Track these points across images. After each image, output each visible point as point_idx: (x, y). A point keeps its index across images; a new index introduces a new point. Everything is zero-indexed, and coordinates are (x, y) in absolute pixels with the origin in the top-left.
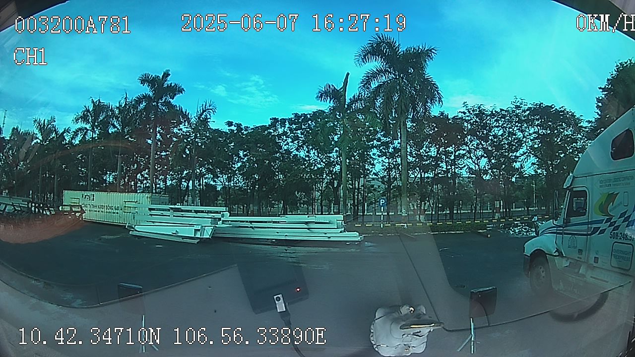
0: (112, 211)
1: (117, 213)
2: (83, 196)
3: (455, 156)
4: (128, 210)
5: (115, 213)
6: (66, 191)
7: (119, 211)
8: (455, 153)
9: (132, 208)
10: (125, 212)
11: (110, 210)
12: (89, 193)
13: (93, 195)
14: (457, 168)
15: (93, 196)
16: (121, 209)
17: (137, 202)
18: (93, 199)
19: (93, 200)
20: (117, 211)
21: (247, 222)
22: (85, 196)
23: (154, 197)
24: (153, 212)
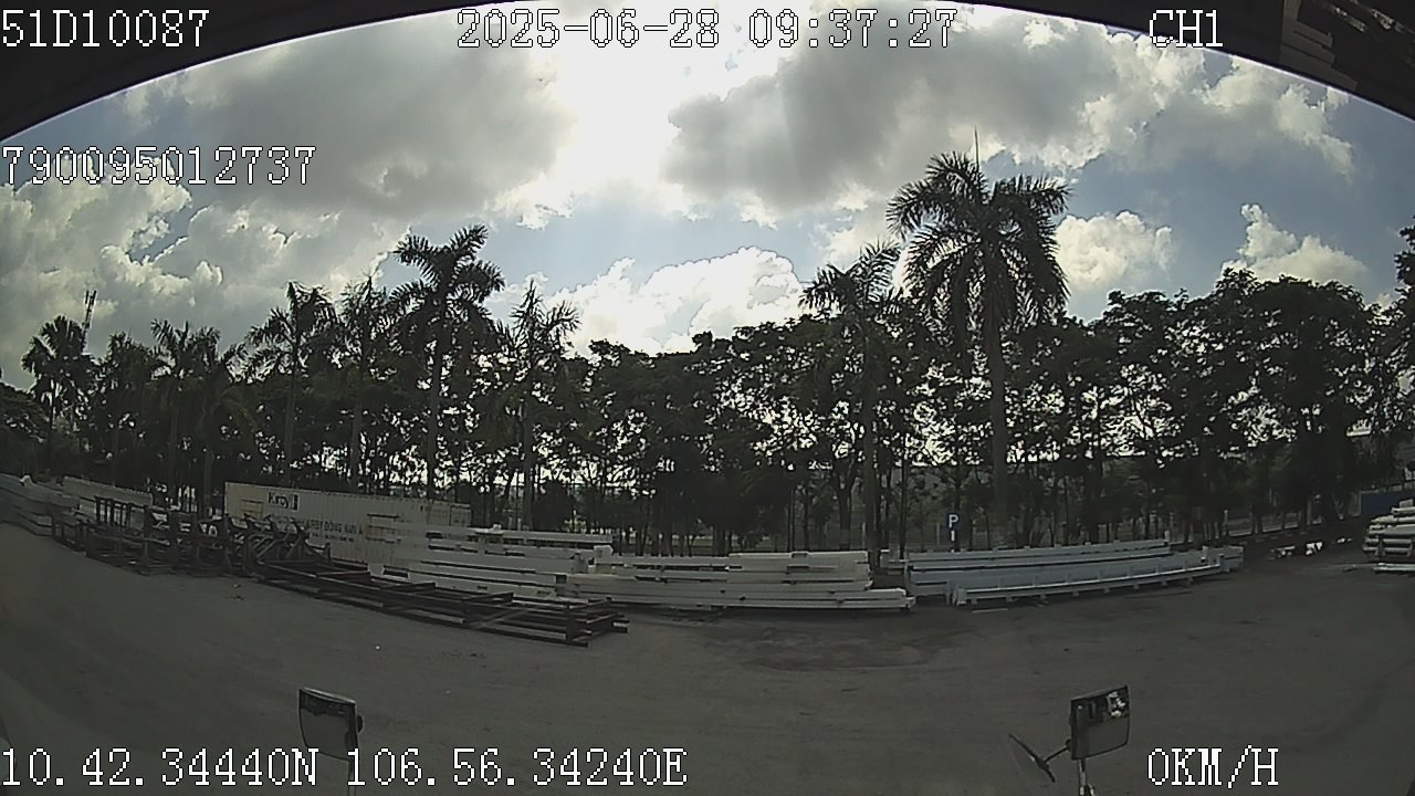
0: (340, 535)
1: (351, 540)
2: (271, 498)
3: (1099, 410)
4: (376, 534)
5: (345, 539)
6: (231, 484)
7: (354, 536)
8: (1099, 405)
9: (385, 531)
10: (368, 538)
11: (335, 533)
12: (286, 492)
13: (296, 497)
14: (1105, 436)
15: (296, 500)
16: (361, 532)
17: (397, 517)
18: (296, 505)
19: (295, 508)
20: (350, 536)
21: (652, 567)
22: (277, 498)
23: (438, 508)
24: (435, 542)
